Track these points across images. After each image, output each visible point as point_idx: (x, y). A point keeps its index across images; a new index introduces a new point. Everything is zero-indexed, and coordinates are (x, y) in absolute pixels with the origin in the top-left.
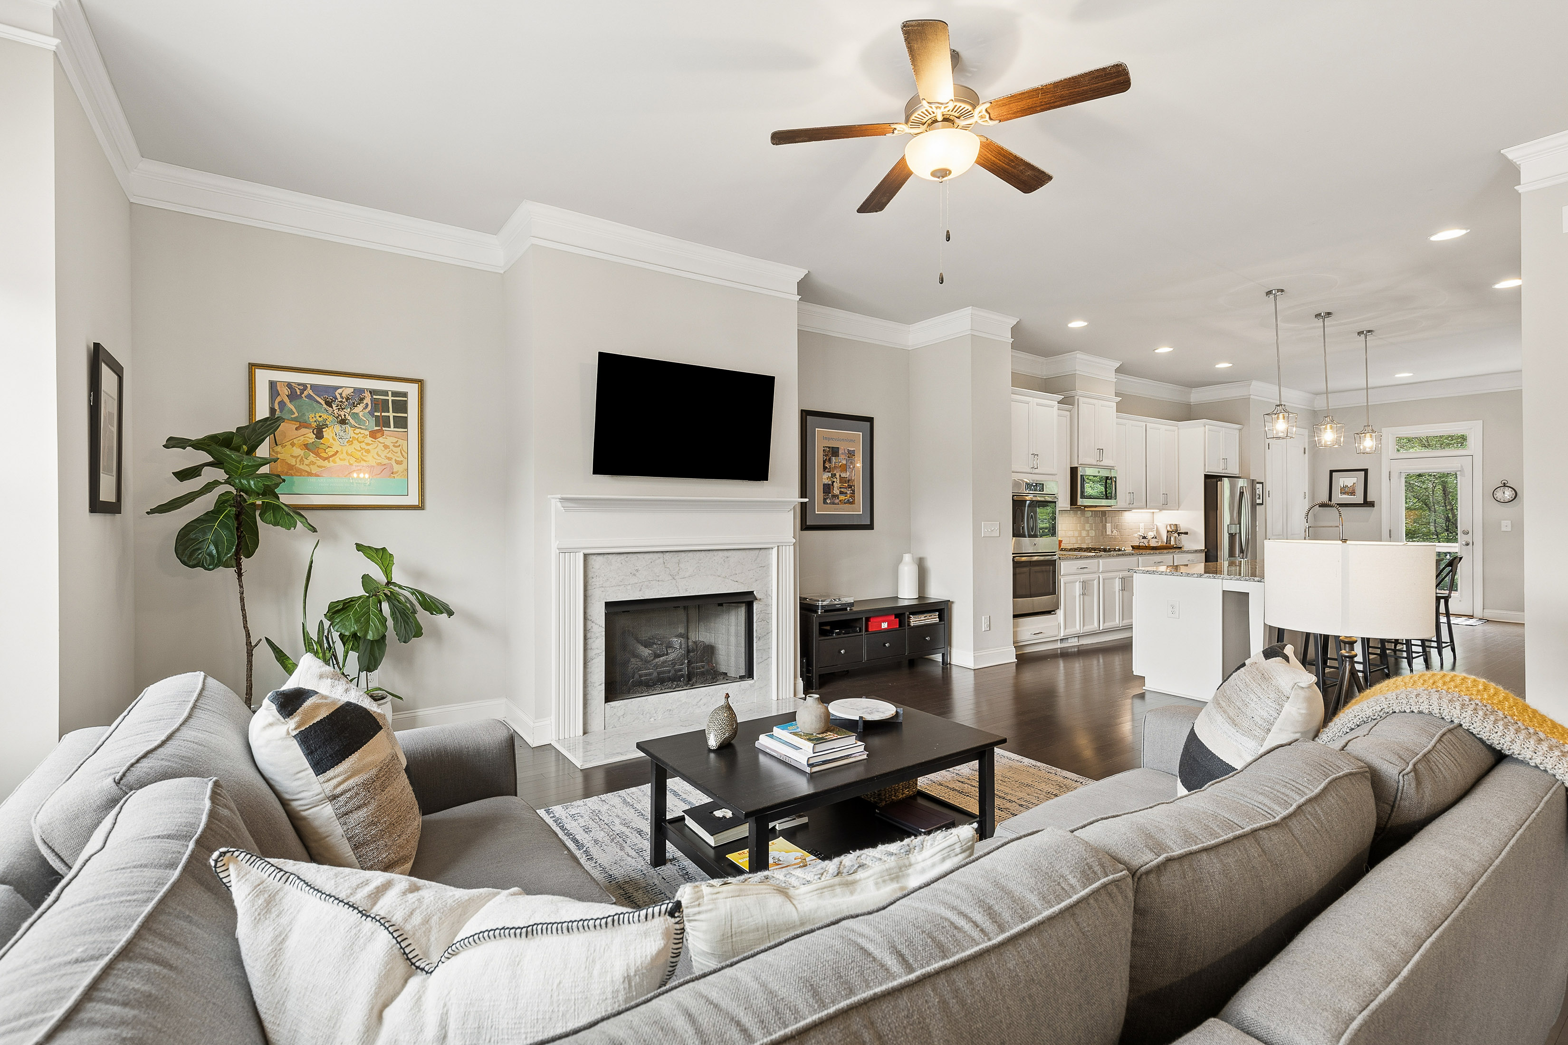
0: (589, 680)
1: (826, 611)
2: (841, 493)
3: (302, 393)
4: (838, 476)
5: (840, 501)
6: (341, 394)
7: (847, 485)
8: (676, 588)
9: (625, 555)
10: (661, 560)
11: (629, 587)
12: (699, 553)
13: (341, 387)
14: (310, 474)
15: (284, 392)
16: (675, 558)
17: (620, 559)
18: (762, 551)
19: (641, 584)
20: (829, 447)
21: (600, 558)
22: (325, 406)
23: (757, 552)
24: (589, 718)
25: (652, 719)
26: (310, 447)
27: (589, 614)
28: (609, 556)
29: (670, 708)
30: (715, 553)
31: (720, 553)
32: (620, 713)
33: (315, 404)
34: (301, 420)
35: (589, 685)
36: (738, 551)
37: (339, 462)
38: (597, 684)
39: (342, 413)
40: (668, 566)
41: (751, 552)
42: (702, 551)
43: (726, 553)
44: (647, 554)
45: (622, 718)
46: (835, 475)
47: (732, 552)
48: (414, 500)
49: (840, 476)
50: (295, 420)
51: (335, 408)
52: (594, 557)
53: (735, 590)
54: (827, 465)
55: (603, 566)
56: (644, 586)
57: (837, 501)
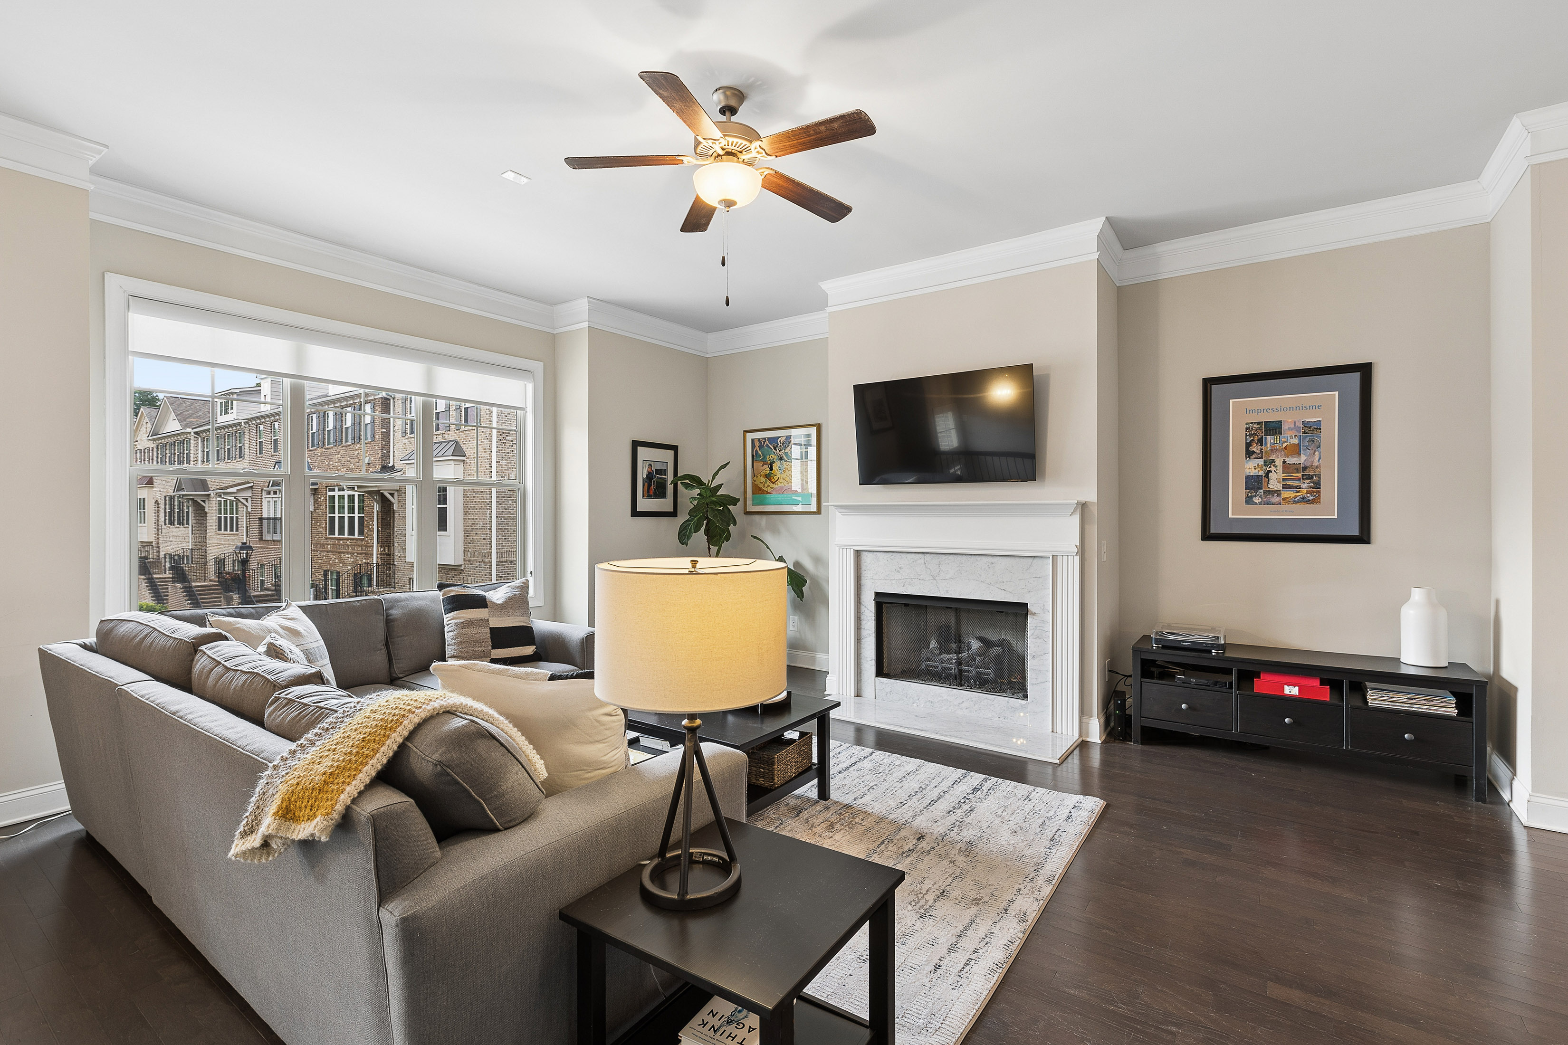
0: (863, 654)
1: (1164, 647)
2: (1286, 487)
3: (764, 444)
4: (1279, 462)
5: (1284, 499)
6: (780, 441)
7: (1300, 475)
8: (937, 588)
9: (891, 554)
10: (922, 561)
11: (894, 582)
12: (961, 556)
13: (780, 437)
14: (768, 493)
15: (757, 444)
16: (936, 559)
17: (887, 557)
18: (1036, 560)
19: (904, 581)
20: (1259, 423)
21: (870, 554)
22: (773, 450)
23: (1030, 560)
24: (863, 686)
25: (915, 705)
26: (767, 476)
27: (863, 600)
28: (878, 553)
29: (931, 700)
30: (979, 558)
31: (983, 558)
32: (888, 690)
33: (769, 450)
34: (764, 460)
35: (863, 658)
36: (1005, 558)
37: (780, 485)
38: (869, 659)
39: (781, 453)
40: (928, 567)
41: (1022, 560)
42: (963, 554)
43: (990, 559)
44: (909, 555)
45: (889, 694)
46: (1273, 461)
47: (998, 558)
48: (814, 508)
49: (1284, 462)
50: (761, 460)
51: (778, 451)
52: (866, 553)
53: (1001, 599)
54: (1255, 448)
55: (873, 562)
56: (907, 583)
57: (1276, 499)
